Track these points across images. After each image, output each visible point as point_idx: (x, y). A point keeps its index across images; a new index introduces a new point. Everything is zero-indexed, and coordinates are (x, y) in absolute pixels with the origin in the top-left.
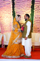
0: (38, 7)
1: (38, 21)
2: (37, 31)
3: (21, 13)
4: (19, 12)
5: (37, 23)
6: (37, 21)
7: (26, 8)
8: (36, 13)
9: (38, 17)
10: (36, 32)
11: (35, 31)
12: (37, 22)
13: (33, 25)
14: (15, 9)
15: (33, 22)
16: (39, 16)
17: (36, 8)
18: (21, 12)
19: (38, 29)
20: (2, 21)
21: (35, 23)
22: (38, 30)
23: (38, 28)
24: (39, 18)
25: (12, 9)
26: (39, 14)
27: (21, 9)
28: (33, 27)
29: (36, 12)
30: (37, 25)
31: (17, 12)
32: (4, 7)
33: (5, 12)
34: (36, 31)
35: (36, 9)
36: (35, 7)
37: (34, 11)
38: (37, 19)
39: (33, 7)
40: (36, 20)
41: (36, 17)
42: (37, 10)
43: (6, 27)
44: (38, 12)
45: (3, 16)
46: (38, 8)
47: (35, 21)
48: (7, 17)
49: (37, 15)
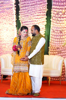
0: (57, 14)
1: (57, 37)
2: (57, 53)
4: (27, 22)
5: (57, 40)
6: (56, 36)
7: (38, 15)
8: (55, 24)
10: (54, 54)
11: (52, 53)
12: (55, 39)
15: (50, 38)
17: (55, 15)
18: (30, 22)
19: (58, 50)
21: (53, 39)
23: (58, 48)
24: (59, 32)
25: (15, 16)
26: (59, 25)
27: (29, 16)
28: (50, 46)
29: (55, 21)
30: (56, 43)
31: (23, 21)
32: (2, 13)
34: (54, 53)
35: (54, 18)
36: (52, 15)
37: (51, 20)
39: (49, 14)
40: (54, 35)
41: (54, 30)
42: (56, 19)
44: (58, 22)
46: (57, 16)
47: (53, 37)
48: (7, 30)
49: (57, 27)
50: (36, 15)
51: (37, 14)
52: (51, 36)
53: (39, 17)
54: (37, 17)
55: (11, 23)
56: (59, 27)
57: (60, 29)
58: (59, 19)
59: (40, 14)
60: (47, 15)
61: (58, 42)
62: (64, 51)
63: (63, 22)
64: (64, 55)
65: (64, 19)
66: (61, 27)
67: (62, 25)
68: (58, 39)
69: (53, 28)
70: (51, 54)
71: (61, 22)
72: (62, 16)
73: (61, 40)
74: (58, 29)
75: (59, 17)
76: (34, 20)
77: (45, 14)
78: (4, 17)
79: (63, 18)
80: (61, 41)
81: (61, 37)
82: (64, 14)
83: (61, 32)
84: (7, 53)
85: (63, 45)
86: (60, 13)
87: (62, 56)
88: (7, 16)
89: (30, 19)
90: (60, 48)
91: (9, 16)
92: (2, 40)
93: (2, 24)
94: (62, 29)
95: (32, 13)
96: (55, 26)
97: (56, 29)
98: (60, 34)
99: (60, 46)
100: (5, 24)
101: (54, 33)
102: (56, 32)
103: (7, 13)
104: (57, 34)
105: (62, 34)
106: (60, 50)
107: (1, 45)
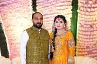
0: (86, 3)
1: (87, 33)
2: (86, 53)
3: (50, 16)
4: (47, 15)
5: (86, 37)
6: (85, 32)
7: (61, 6)
8: (83, 16)
9: (87, 25)
10: (83, 55)
11: (81, 53)
12: (84, 35)
13: (77, 42)
14: (37, 8)
15: (77, 35)
16: (89, 22)
17: (83, 5)
18: (50, 14)
19: (88, 50)
20: (12, 33)
21: (80, 36)
22: (88, 52)
23: (88, 47)
24: (88, 26)
25: (31, 8)
26: (89, 17)
27: (50, 7)
28: (77, 44)
29: (83, 13)
30: (85, 40)
32: (15, 4)
33: (18, 14)
34: (83, 53)
35: (82, 8)
36: (79, 4)
37: (78, 11)
38: (84, 29)
39: (75, 4)
40: (83, 31)
41: (83, 24)
42: (85, 9)
44: (87, 13)
45: (13, 23)
46: (86, 6)
47: (81, 33)
48: (22, 26)
49: (86, 20)
50: (58, 5)
51: (60, 4)
53: (62, 8)
54: (59, 8)
55: (27, 17)
56: (88, 20)
57: (90, 23)
58: (89, 10)
59: (63, 4)
60: (72, 5)
61: (87, 39)
62: (95, 51)
63: (94, 13)
64: (96, 56)
65: (96, 9)
66: (91, 20)
67: (92, 17)
68: (87, 35)
69: (81, 22)
70: (78, 55)
71: (91, 13)
72: (93, 5)
74: (87, 23)
75: (89, 8)
76: (56, 11)
77: (71, 3)
78: (18, 9)
79: (94, 8)
80: (92, 39)
81: (92, 33)
82: (96, 3)
83: (91, 27)
85: (94, 43)
86: (90, 2)
87: (93, 57)
88: (22, 8)
89: (51, 11)
90: (91, 47)
91: (24, 8)
92: (16, 38)
93: (15, 18)
94: (93, 22)
95: (53, 3)
96: (83, 19)
97: (84, 22)
98: (90, 29)
99: (91, 44)
100: (19, 17)
101: (82, 28)
102: (84, 26)
103: (21, 3)
104: (87, 29)
105: (92, 29)
106: (91, 49)
107: (14, 45)
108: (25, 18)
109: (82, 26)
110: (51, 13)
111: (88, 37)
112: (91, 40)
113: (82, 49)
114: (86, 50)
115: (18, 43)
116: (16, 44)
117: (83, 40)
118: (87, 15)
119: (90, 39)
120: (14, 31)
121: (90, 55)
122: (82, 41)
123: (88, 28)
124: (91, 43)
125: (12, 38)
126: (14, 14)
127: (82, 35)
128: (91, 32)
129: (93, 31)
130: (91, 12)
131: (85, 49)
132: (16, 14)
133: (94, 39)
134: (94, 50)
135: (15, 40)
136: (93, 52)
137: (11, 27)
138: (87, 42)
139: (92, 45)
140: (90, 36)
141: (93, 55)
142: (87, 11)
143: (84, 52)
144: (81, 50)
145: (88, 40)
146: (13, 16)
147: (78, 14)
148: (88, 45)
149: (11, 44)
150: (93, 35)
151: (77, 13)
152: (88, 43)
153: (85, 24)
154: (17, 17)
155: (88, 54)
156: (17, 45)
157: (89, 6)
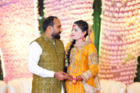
0: (113, 6)
1: (113, 48)
2: (111, 76)
5: (111, 53)
6: (111, 45)
7: (77, 9)
8: (108, 24)
9: (113, 36)
10: (108, 79)
11: (104, 76)
12: (110, 50)
13: (100, 59)
14: (44, 11)
15: (100, 50)
16: (116, 31)
17: (108, 8)
19: (114, 71)
20: (8, 45)
22: (114, 74)
23: (114, 68)
24: (115, 38)
25: (36, 10)
26: (117, 25)
27: (63, 10)
28: (100, 63)
29: (108, 19)
30: (111, 57)
32: (13, 5)
33: (18, 19)
34: (108, 76)
35: (106, 13)
36: (103, 7)
37: (101, 16)
38: (110, 42)
39: (97, 6)
40: (107, 45)
41: (107, 35)
42: (111, 14)
43: (21, 65)
44: (114, 20)
45: (10, 31)
46: (112, 9)
47: (106, 47)
48: (23, 35)
49: (111, 29)
50: (74, 7)
51: (76, 6)
52: (100, 45)
53: (79, 11)
54: (76, 11)
55: (30, 23)
56: (115, 29)
57: (118, 33)
58: (116, 15)
59: (80, 6)
60: (94, 8)
61: (113, 56)
62: (124, 73)
63: (124, 20)
64: (125, 80)
65: (126, 14)
66: (119, 29)
67: (121, 25)
68: (113, 51)
69: (106, 32)
70: (101, 79)
71: (119, 20)
72: (122, 9)
73: (119, 53)
74: (114, 33)
75: (116, 12)
76: (71, 16)
77: (91, 6)
78: (17, 12)
79: (123, 12)
80: (120, 55)
81: (120, 48)
82: (126, 5)
83: (119, 39)
84: (22, 75)
85: (123, 61)
86: (118, 5)
87: (122, 81)
88: (23, 10)
89: (64, 15)
90: (118, 67)
91: (26, 11)
92: (14, 53)
93: (13, 24)
94: (121, 33)
95: (67, 4)
96: (108, 28)
97: (110, 33)
98: (117, 41)
99: (118, 64)
100: (19, 24)
101: (107, 40)
102: (110, 38)
103: (22, 4)
104: (113, 42)
105: (121, 42)
106: (118, 70)
107: (12, 62)
108: (28, 24)
109: (106, 38)
110: (64, 18)
111: (115, 53)
112: (119, 57)
113: (106, 70)
114: (111, 71)
115: (16, 60)
116: (14, 61)
117: (108, 57)
118: (113, 22)
119: (117, 56)
120: (12, 42)
121: (117, 79)
122: (107, 59)
123: (115, 41)
124: (119, 61)
125: (8, 53)
126: (12, 19)
127: (107, 50)
128: (119, 45)
129: (122, 45)
130: (119, 18)
131: (110, 69)
132: (15, 18)
133: (122, 57)
134: (122, 71)
135: (13, 55)
136: (122, 74)
137: (8, 37)
138: (113, 60)
139: (120, 64)
140: (117, 51)
141: (120, 78)
142: (114, 17)
143: (109, 74)
144: (104, 71)
145: (115, 57)
146: (11, 21)
147: (102, 21)
148: (115, 65)
149: (7, 61)
150: (121, 51)
151: (100, 19)
152: (115, 61)
153: (111, 35)
154: (16, 22)
155: (115, 77)
156: (16, 63)
157: (117, 9)
